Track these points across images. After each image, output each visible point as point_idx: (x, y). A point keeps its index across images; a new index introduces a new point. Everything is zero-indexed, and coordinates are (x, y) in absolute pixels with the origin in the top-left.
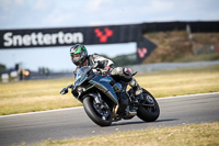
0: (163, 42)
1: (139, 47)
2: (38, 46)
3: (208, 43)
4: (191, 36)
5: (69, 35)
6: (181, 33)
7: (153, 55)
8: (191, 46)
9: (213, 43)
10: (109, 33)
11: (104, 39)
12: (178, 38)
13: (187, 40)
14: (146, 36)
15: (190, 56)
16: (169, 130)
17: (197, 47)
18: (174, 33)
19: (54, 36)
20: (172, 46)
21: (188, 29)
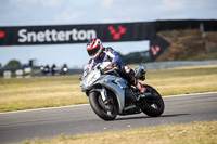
0: (176, 40)
2: (52, 43)
4: (204, 35)
6: (195, 31)
7: (166, 53)
8: (204, 45)
10: (123, 31)
11: (117, 36)
12: (191, 37)
13: (200, 38)
14: (159, 34)
15: (204, 55)
16: (181, 127)
17: (209, 46)
18: (187, 31)
19: (68, 33)
20: (185, 45)
21: (202, 27)
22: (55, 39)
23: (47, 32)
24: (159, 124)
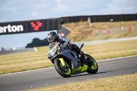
0: (74, 29)
3: (101, 29)
4: (91, 25)
5: (14, 26)
6: (85, 23)
8: (91, 31)
9: (105, 29)
12: (83, 26)
13: (89, 27)
14: (63, 26)
15: (91, 37)
16: (79, 83)
18: (80, 23)
20: (79, 31)
21: (89, 20)
24: (65, 82)
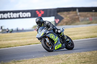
0: (66, 16)
1: (56, 18)
2: (11, 18)
3: (86, 17)
4: (78, 14)
6: (74, 12)
7: (62, 22)
8: (78, 18)
9: (88, 17)
10: (42, 13)
11: (40, 15)
12: (73, 15)
13: (77, 15)
14: (59, 14)
15: (78, 23)
16: (68, 55)
17: (81, 18)
18: (71, 12)
19: (18, 14)
20: (70, 18)
22: (12, 17)
23: (9, 14)
